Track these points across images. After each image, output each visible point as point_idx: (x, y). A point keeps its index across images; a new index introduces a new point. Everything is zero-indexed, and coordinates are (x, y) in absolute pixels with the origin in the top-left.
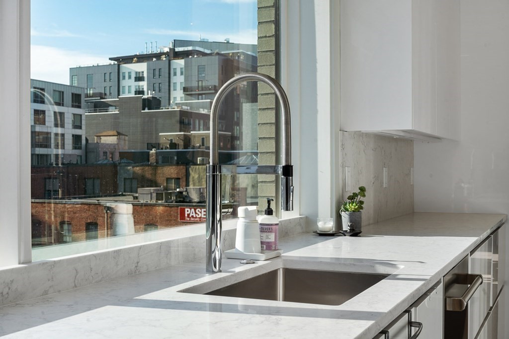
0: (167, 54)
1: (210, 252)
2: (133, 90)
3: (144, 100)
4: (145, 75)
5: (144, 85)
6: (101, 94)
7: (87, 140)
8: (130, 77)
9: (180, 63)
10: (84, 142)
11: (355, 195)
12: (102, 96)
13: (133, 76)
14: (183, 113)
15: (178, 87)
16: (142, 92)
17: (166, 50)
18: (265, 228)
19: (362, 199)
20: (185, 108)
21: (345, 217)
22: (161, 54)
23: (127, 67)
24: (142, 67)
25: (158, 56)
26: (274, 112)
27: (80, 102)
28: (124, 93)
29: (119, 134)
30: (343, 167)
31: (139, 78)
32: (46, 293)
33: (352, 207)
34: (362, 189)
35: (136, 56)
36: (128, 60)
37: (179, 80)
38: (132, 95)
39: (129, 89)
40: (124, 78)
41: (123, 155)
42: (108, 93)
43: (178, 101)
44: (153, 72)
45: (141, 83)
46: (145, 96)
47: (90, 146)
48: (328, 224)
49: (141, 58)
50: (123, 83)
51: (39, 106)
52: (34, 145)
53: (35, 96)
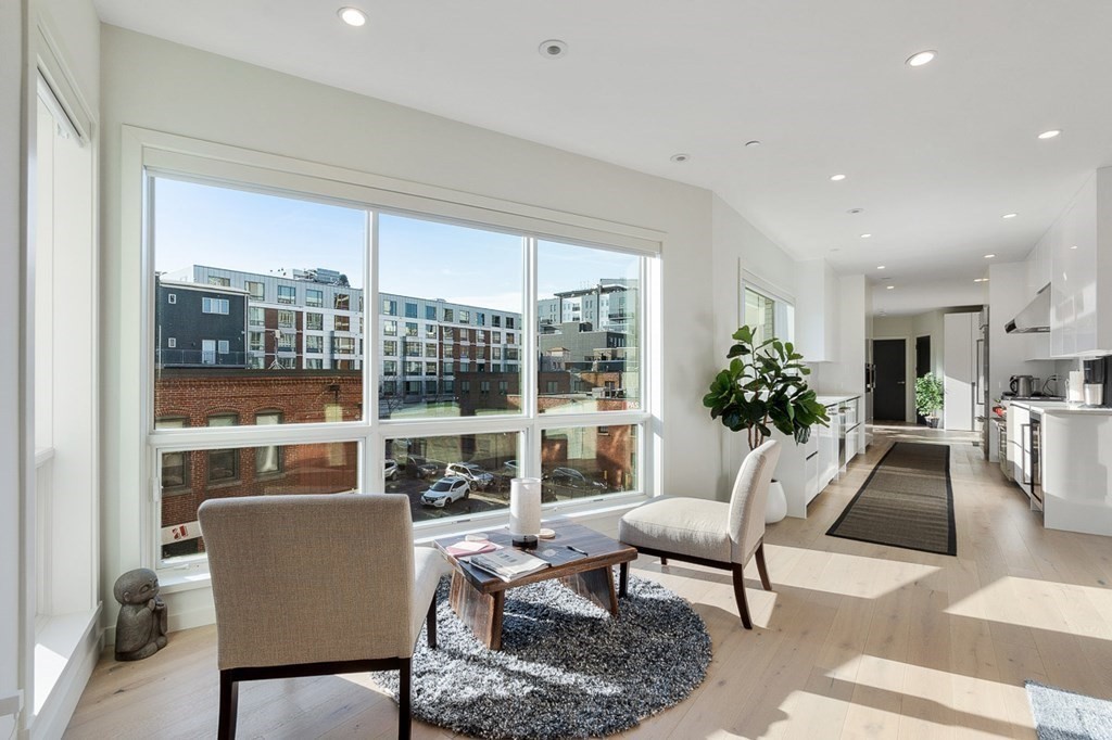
0: (596, 290)
2: (572, 317)
3: (580, 324)
4: (580, 306)
5: (579, 314)
6: (548, 320)
7: (541, 354)
8: (569, 308)
9: (606, 297)
12: (549, 322)
13: (572, 307)
14: (609, 334)
15: (605, 314)
16: (578, 319)
17: (595, 287)
20: (611, 330)
22: (592, 290)
24: (578, 301)
25: (590, 292)
27: (512, 324)
28: (565, 319)
29: (564, 349)
31: (576, 309)
35: (573, 292)
36: (568, 295)
37: (605, 310)
38: (571, 321)
39: (569, 317)
40: (565, 309)
41: (568, 365)
43: (605, 324)
44: (587, 304)
45: (576, 312)
49: (577, 294)
50: (564, 312)
51: (510, 331)
52: (506, 358)
53: (508, 323)
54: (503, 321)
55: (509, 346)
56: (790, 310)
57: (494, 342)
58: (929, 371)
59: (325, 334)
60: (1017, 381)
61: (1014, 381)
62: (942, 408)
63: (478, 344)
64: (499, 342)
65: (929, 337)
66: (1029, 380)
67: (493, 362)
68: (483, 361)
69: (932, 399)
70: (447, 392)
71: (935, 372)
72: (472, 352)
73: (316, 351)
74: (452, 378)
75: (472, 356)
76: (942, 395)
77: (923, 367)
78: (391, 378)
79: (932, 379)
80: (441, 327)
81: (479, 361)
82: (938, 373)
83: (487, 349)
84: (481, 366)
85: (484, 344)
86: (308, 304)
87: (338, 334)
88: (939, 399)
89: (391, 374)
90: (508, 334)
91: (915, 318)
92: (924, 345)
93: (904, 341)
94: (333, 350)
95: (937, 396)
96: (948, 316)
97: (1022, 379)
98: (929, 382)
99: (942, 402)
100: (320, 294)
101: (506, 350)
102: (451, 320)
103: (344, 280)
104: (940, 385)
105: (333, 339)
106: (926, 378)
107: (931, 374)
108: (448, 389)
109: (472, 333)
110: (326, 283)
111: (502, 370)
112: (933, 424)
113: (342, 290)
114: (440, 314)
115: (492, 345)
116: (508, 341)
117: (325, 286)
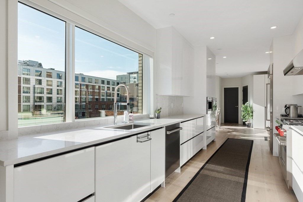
1: (115, 121)
3: (136, 84)
4: (136, 77)
5: (136, 80)
6: (125, 82)
7: (121, 95)
8: (132, 78)
10: (120, 95)
11: (159, 109)
16: (136, 82)
18: (130, 116)
19: (160, 110)
21: (156, 114)
23: (131, 75)
24: (135, 75)
26: (141, 90)
28: (131, 82)
30: (157, 103)
31: (135, 78)
32: (77, 127)
33: (158, 112)
34: (161, 108)
35: (134, 72)
36: (132, 73)
38: (133, 83)
39: (132, 81)
40: (131, 78)
42: (126, 82)
44: (138, 77)
45: (135, 80)
46: (136, 83)
47: (121, 96)
48: (152, 116)
50: (130, 79)
51: (108, 86)
52: (107, 96)
53: (107, 83)
54: (106, 82)
55: (108, 92)
56: (151, 60)
57: (102, 90)
58: (247, 101)
59: (31, 86)
60: (289, 108)
61: (287, 108)
62: (252, 118)
63: (96, 91)
64: (104, 90)
65: (247, 86)
66: (296, 107)
67: (102, 97)
68: (98, 97)
69: (248, 114)
70: (83, 109)
71: (250, 102)
72: (93, 93)
73: (27, 93)
74: (85, 103)
75: (93, 95)
76: (252, 112)
77: (245, 100)
78: (59, 103)
79: (248, 105)
80: (81, 84)
81: (96, 97)
82: (251, 102)
83: (99, 93)
84: (97, 99)
85: (98, 91)
86: (24, 74)
87: (37, 86)
88: (251, 114)
89: (60, 102)
90: (108, 87)
91: (242, 78)
92: (245, 89)
93: (238, 88)
94: (34, 93)
95: (251, 113)
96: (255, 77)
97: (292, 107)
98: (247, 106)
99: (252, 116)
100: (29, 70)
101: (107, 93)
102: (84, 81)
103: (40, 65)
104: (251, 108)
105: (34, 88)
106: (246, 104)
107: (248, 103)
108: (84, 108)
109: (93, 87)
110: (33, 66)
111: (105, 101)
112: (249, 126)
113: (39, 69)
114: (80, 79)
115: (101, 91)
116: (108, 90)
117: (31, 67)
